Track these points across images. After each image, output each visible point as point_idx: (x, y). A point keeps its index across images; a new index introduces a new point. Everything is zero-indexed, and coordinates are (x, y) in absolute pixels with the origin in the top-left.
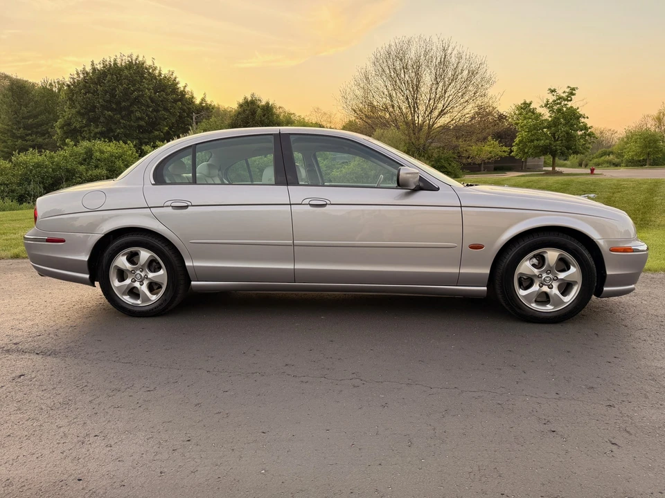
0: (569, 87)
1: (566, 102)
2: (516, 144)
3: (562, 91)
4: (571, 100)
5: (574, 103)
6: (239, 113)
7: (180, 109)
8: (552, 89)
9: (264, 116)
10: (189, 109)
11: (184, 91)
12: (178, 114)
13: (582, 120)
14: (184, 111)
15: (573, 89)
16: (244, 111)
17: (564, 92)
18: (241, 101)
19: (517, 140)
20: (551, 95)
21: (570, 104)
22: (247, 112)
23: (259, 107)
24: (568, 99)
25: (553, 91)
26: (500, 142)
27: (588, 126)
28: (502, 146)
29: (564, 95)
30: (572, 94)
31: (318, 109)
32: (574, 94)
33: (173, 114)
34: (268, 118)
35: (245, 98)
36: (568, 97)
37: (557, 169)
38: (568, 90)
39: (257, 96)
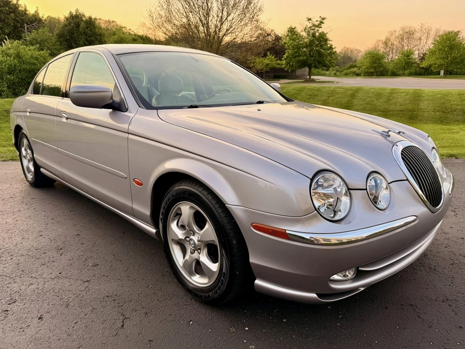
0: (320, 17)
1: (318, 28)
2: (285, 59)
3: (316, 20)
4: (321, 27)
5: (324, 29)
6: (66, 25)
7: (14, 20)
8: (310, 17)
9: (87, 28)
10: (22, 20)
11: (17, 4)
12: (12, 24)
13: (329, 42)
14: (18, 22)
15: (323, 19)
16: (70, 24)
17: (317, 21)
18: (67, 15)
19: (285, 56)
20: (308, 22)
21: (321, 30)
22: (72, 25)
23: (83, 21)
24: (319, 26)
25: (310, 19)
26: (276, 57)
27: (333, 47)
28: (277, 60)
29: (317, 23)
30: (322, 22)
31: (144, 24)
32: (323, 23)
33: (8, 25)
34: (91, 30)
35: (70, 13)
36: (320, 24)
37: (312, 77)
38: (319, 19)
39: (81, 11)
